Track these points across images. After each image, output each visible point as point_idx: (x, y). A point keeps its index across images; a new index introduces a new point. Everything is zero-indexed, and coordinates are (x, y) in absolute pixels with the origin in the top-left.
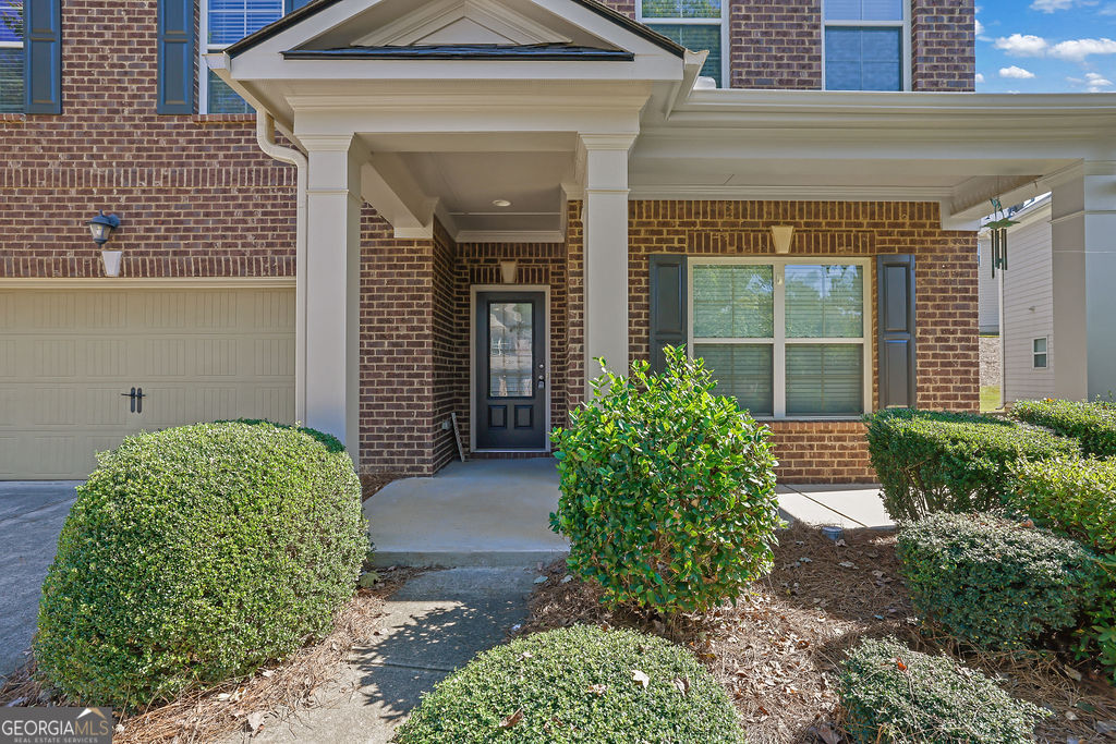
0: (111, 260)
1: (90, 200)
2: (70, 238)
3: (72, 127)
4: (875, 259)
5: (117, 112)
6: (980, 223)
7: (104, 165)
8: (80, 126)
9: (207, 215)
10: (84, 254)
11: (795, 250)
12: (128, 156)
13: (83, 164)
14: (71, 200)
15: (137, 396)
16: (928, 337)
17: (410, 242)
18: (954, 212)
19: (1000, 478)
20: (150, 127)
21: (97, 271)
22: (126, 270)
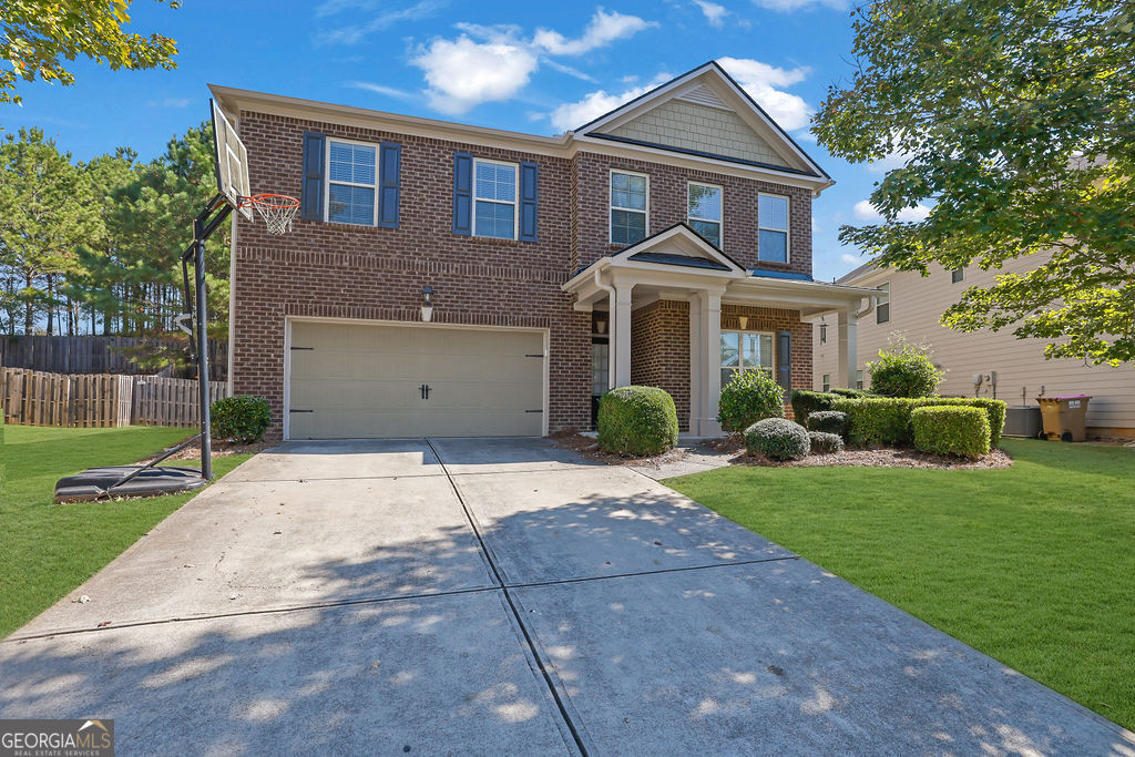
0: (427, 313)
1: (414, 278)
2: (402, 299)
3: (404, 236)
4: (777, 333)
5: (429, 230)
6: (816, 321)
7: (422, 259)
8: (408, 236)
9: (479, 291)
10: (411, 308)
11: (748, 328)
12: (435, 255)
13: (410, 258)
14: (403, 277)
15: (425, 391)
16: (795, 367)
17: (582, 313)
18: (805, 315)
19: (829, 405)
20: (448, 240)
21: (418, 318)
22: (434, 318)
